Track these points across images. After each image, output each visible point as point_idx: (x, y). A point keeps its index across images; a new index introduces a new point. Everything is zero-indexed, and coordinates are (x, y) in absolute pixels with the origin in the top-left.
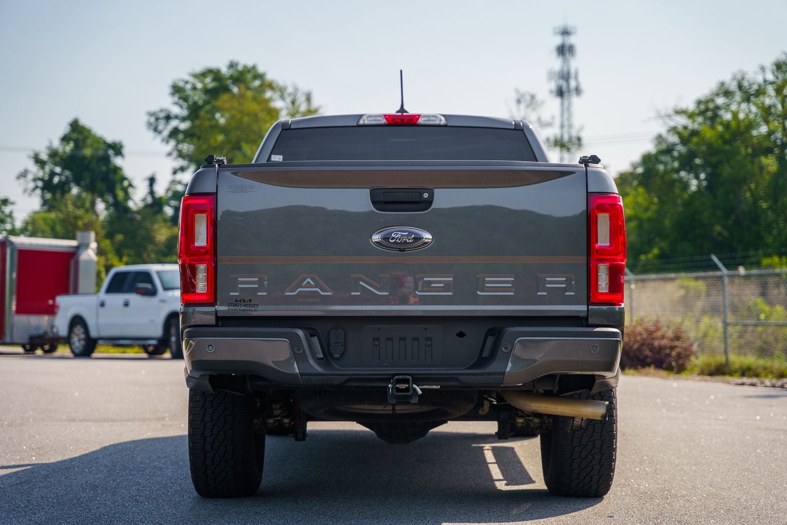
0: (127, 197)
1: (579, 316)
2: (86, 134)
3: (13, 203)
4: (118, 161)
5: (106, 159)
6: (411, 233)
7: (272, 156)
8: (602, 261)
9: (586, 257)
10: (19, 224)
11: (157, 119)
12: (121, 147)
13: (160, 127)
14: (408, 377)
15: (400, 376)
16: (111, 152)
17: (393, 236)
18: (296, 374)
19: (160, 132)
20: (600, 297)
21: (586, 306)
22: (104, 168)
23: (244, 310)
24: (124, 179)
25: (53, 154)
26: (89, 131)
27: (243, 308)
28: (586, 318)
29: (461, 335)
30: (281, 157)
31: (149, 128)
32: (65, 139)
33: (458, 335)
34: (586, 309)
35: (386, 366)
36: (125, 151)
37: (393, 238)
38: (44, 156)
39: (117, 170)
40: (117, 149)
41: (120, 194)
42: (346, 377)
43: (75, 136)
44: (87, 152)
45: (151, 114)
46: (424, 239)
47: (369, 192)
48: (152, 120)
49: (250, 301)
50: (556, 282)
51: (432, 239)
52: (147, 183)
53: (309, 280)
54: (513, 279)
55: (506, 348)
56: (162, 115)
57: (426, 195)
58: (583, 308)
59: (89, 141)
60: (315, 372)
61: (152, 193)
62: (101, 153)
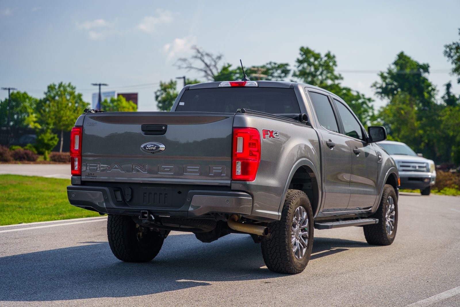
0: (431, 96)
1: (227, 186)
2: (407, 60)
3: (373, 101)
4: (425, 75)
5: (419, 75)
6: (155, 145)
7: (180, 103)
8: (238, 159)
9: (231, 158)
10: (376, 113)
11: (451, 49)
12: (429, 67)
13: (452, 54)
14: (147, 211)
15: (144, 211)
16: (421, 70)
17: (148, 146)
18: (104, 208)
19: (452, 57)
20: (237, 177)
21: (230, 181)
22: (417, 80)
23: (91, 178)
24: (430, 85)
25: (390, 72)
26: (409, 58)
27: (91, 177)
28: (230, 187)
29: (180, 193)
30: (184, 103)
31: (445, 55)
32: (396, 63)
33: (178, 193)
34: (230, 183)
35: (149, 206)
36: (430, 69)
37: (148, 147)
38: (386, 75)
39: (425, 80)
40: (426, 68)
41: (426, 95)
42: (124, 210)
43: (401, 61)
44: (408, 71)
45: (447, 46)
46: (160, 148)
47: (141, 126)
48: (448, 50)
49: (94, 174)
50: (217, 169)
51: (165, 148)
52: (445, 87)
53: (116, 166)
54: (199, 167)
55: (189, 200)
56: (454, 46)
57: (164, 128)
58: (229, 182)
59: (408, 65)
60: (112, 207)
61: (448, 93)
62: (415, 71)
